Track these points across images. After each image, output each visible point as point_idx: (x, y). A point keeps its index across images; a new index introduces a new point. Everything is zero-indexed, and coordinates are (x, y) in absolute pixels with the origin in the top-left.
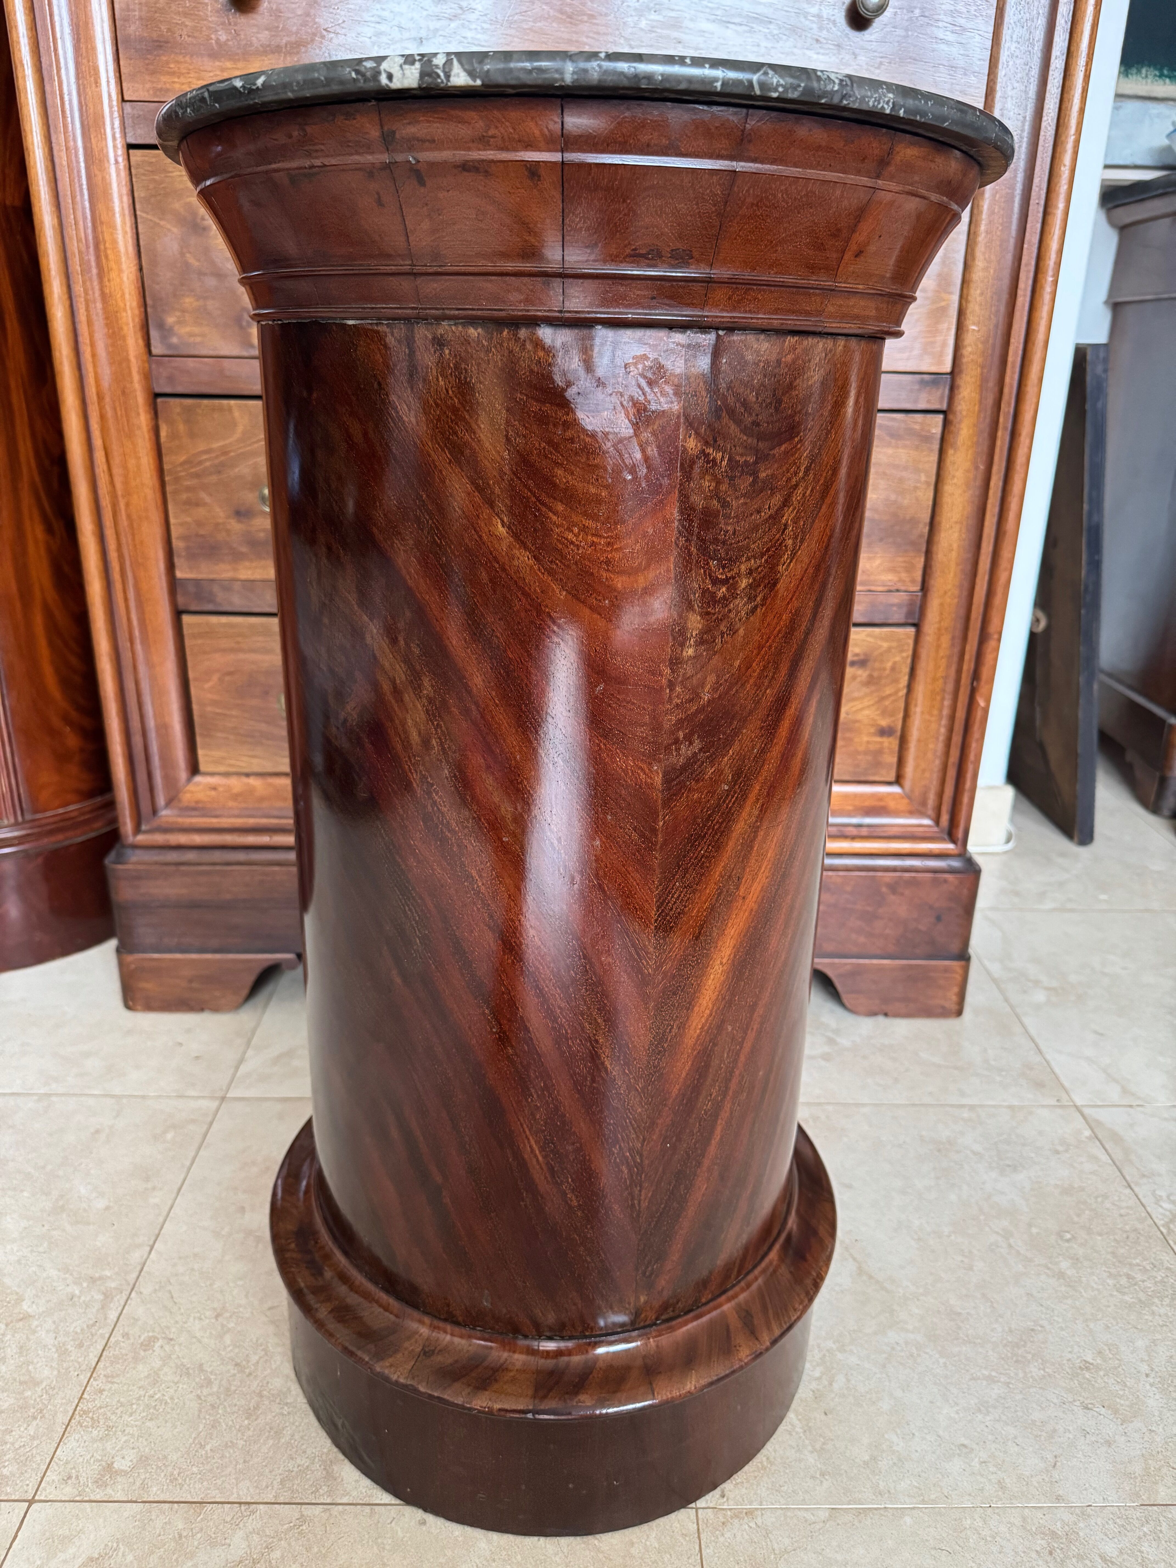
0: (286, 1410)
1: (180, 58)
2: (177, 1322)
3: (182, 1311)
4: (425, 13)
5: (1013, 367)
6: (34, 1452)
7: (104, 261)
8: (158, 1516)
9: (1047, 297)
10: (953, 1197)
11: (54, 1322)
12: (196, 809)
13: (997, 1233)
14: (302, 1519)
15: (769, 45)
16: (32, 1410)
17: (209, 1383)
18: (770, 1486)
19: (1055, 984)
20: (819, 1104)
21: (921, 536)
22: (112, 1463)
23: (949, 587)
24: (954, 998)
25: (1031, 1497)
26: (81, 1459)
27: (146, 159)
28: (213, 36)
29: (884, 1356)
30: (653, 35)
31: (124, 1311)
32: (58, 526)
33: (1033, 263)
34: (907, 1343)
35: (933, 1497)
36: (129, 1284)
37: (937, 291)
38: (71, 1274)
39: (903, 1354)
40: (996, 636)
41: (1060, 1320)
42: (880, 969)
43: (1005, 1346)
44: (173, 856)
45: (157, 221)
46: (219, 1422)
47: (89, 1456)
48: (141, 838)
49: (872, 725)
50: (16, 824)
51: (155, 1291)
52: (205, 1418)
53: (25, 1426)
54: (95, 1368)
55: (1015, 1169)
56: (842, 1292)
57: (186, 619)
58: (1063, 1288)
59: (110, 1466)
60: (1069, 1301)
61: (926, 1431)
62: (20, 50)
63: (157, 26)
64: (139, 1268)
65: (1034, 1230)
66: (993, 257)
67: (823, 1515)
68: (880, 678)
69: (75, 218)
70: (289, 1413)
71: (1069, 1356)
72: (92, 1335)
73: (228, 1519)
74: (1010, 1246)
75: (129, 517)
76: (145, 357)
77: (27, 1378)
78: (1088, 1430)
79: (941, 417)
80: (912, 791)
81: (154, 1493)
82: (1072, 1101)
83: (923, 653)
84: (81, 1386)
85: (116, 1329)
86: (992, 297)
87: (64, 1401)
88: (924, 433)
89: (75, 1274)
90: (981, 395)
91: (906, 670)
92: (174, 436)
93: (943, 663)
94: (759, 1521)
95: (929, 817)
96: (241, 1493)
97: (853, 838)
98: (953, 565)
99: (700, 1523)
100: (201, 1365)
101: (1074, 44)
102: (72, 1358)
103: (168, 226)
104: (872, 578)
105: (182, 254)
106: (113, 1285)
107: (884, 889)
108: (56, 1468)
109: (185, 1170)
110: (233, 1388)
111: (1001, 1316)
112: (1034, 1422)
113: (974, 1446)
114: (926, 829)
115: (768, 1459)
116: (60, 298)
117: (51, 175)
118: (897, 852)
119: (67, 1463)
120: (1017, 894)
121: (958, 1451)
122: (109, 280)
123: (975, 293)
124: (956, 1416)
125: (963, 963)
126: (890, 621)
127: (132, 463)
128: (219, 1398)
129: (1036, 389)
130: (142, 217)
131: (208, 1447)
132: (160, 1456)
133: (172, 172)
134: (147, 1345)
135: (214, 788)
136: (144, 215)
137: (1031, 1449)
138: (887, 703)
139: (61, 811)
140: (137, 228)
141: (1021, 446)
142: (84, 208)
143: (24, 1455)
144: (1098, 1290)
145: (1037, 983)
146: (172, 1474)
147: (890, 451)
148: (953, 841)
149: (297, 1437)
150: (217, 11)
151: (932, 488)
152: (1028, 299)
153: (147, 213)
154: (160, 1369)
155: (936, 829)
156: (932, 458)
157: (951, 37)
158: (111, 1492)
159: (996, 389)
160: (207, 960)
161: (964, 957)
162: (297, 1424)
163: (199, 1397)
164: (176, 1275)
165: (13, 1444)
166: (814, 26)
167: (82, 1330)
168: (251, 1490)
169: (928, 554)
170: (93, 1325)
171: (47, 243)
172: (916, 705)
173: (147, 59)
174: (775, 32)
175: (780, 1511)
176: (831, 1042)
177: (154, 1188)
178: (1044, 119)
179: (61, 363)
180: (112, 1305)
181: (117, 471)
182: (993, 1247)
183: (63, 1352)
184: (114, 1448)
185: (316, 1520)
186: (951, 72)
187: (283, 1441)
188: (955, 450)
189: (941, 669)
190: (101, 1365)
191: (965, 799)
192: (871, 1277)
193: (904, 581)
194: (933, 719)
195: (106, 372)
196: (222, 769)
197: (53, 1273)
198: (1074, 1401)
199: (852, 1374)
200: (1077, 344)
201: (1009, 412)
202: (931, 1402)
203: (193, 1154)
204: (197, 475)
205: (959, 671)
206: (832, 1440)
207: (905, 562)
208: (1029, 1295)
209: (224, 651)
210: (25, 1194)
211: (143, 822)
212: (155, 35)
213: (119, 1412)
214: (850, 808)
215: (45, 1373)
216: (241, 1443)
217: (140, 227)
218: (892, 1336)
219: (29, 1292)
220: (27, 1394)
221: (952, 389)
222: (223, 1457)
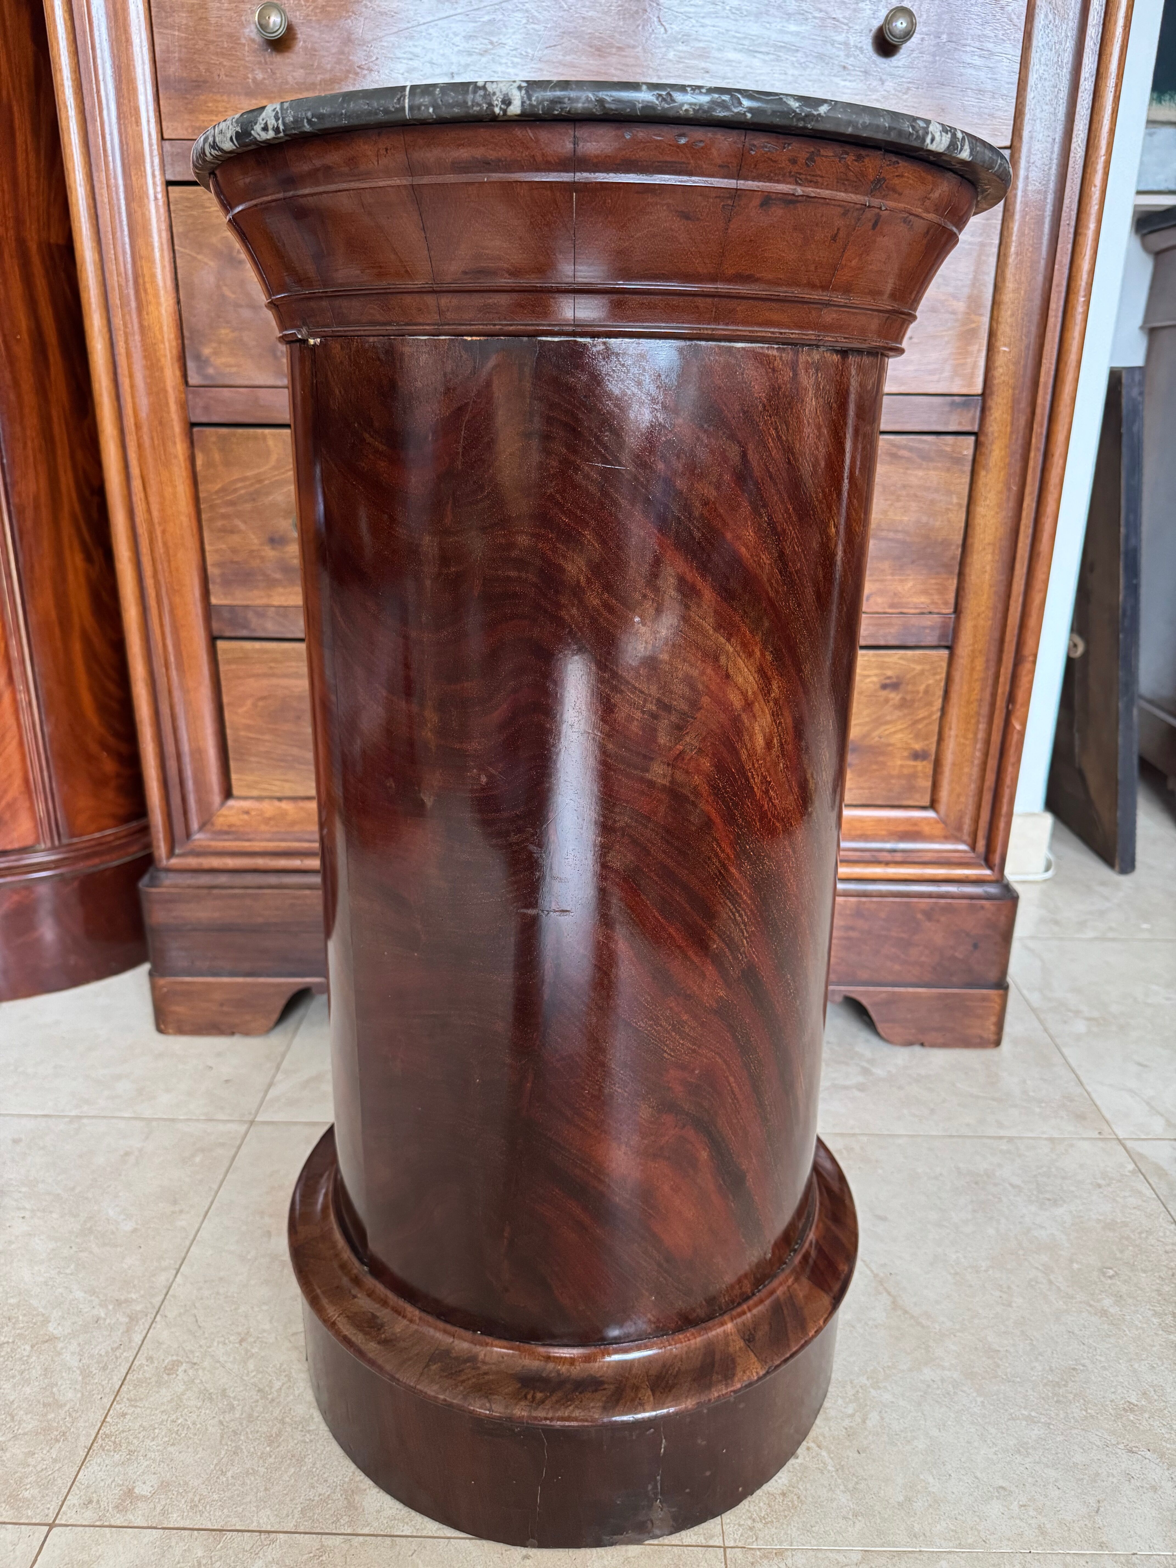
0: (308, 1437)
1: (218, 97)
2: (201, 1346)
3: (206, 1335)
4: (456, 49)
5: (1046, 388)
6: (56, 1475)
7: (143, 295)
8: (177, 1543)
9: (1079, 318)
10: (991, 1231)
11: (79, 1344)
12: (229, 832)
13: (1037, 1268)
14: (323, 1550)
15: (796, 73)
16: (56, 1433)
17: (232, 1408)
18: (801, 1526)
19: (1096, 1014)
20: (854, 1135)
21: (953, 558)
22: (133, 1488)
23: (983, 608)
24: (993, 1028)
25: (1072, 1543)
26: (102, 1484)
27: (185, 195)
28: (250, 76)
29: (919, 1393)
30: (681, 65)
31: (149, 1335)
32: (97, 555)
33: (1064, 283)
34: (943, 1380)
35: (970, 1541)
36: (154, 1307)
37: (968, 313)
38: (98, 1297)
39: (938, 1392)
40: (1031, 658)
41: (1103, 1359)
42: (917, 997)
43: (1045, 1385)
44: (205, 880)
45: (195, 255)
46: (242, 1449)
47: (110, 1481)
48: (174, 862)
49: (906, 749)
50: (53, 848)
51: (180, 1315)
52: (227, 1445)
53: (48, 1448)
54: (119, 1391)
55: (1055, 1203)
56: (876, 1327)
57: (220, 644)
58: (1106, 1326)
59: (130, 1491)
60: (1112, 1340)
61: (963, 1472)
62: (64, 93)
63: (195, 67)
64: (164, 1292)
65: (1076, 1266)
66: (1023, 279)
67: (856, 1557)
68: (913, 701)
69: (115, 254)
70: (311, 1441)
71: (1113, 1397)
72: (117, 1358)
73: (248, 1548)
74: (1050, 1282)
75: (165, 544)
76: (182, 388)
77: (50, 1400)
78: (1133, 1474)
79: (972, 438)
80: (947, 816)
81: (175, 1520)
82: (1115, 1134)
83: (957, 676)
84: (104, 1409)
85: (141, 1352)
86: (1023, 319)
87: (87, 1424)
88: (955, 455)
89: (101, 1296)
90: (1013, 417)
91: (940, 693)
92: (210, 464)
93: (977, 686)
94: (789, 1562)
95: (964, 842)
96: (261, 1521)
97: (887, 864)
98: (986, 587)
99: (728, 1562)
100: (225, 1390)
101: (1103, 65)
102: (96, 1381)
103: (206, 260)
104: (904, 600)
105: (218, 287)
106: (138, 1308)
107: (919, 916)
108: (78, 1492)
109: (213, 1193)
110: (256, 1414)
111: (1041, 1354)
112: (1075, 1465)
113: (1013, 1488)
114: (962, 855)
115: (798, 1498)
116: (100, 331)
117: (93, 211)
118: (932, 878)
119: (88, 1486)
120: (1056, 922)
121: (996, 1494)
122: (147, 314)
123: (1006, 315)
124: (995, 1457)
125: (1001, 992)
126: (923, 644)
127: (168, 491)
128: (241, 1424)
129: (1068, 410)
130: (180, 252)
131: (229, 1474)
132: (181, 1482)
133: (209, 208)
134: (171, 1369)
135: (247, 812)
136: (182, 250)
137: (1073, 1492)
138: (920, 726)
139: (97, 835)
140: (175, 262)
141: (1055, 466)
142: (123, 244)
143: (46, 1478)
144: (1142, 1328)
145: (1077, 1013)
146: (192, 1500)
147: (920, 473)
148: (990, 866)
149: (318, 1465)
150: (254, 52)
151: (964, 509)
152: (1060, 319)
153: (185, 248)
154: (183, 1394)
155: (972, 855)
156: (964, 480)
157: (977, 61)
158: (131, 1517)
159: (1028, 410)
160: (238, 984)
161: (1002, 985)
162: (319, 1452)
163: (221, 1422)
164: (202, 1299)
165: (35, 1467)
166: (842, 53)
167: (107, 1353)
168: (272, 1519)
169: (961, 575)
170: (118, 1348)
171: (87, 278)
172: (950, 729)
173: (186, 98)
174: (802, 60)
175: (811, 1553)
176: (866, 1071)
177: (181, 1211)
178: (1074, 140)
179: (101, 395)
180: (136, 1329)
181: (154, 500)
182: (1033, 1283)
183: (86, 1373)
184: (135, 1473)
185: (336, 1550)
186: (980, 96)
187: (304, 1469)
188: (987, 472)
189: (976, 692)
190: (124, 1388)
191: (1002, 825)
192: (906, 1312)
193: (936, 603)
194: (967, 742)
195: (144, 402)
196: (255, 793)
197: (79, 1294)
198: (1118, 1444)
199: (886, 1412)
200: (1112, 368)
201: (1041, 434)
202: (968, 1442)
203: (221, 1177)
204: (232, 503)
205: (994, 695)
206: (866, 1479)
207: (937, 584)
208: (1071, 1332)
209: (257, 676)
210: (54, 1216)
211: (177, 845)
212: (194, 75)
213: (141, 1436)
214: (884, 833)
215: (69, 1395)
216: (262, 1470)
217: (178, 261)
218: (928, 1373)
219: (56, 1314)
220: (51, 1416)
221: (983, 410)
222: (244, 1484)
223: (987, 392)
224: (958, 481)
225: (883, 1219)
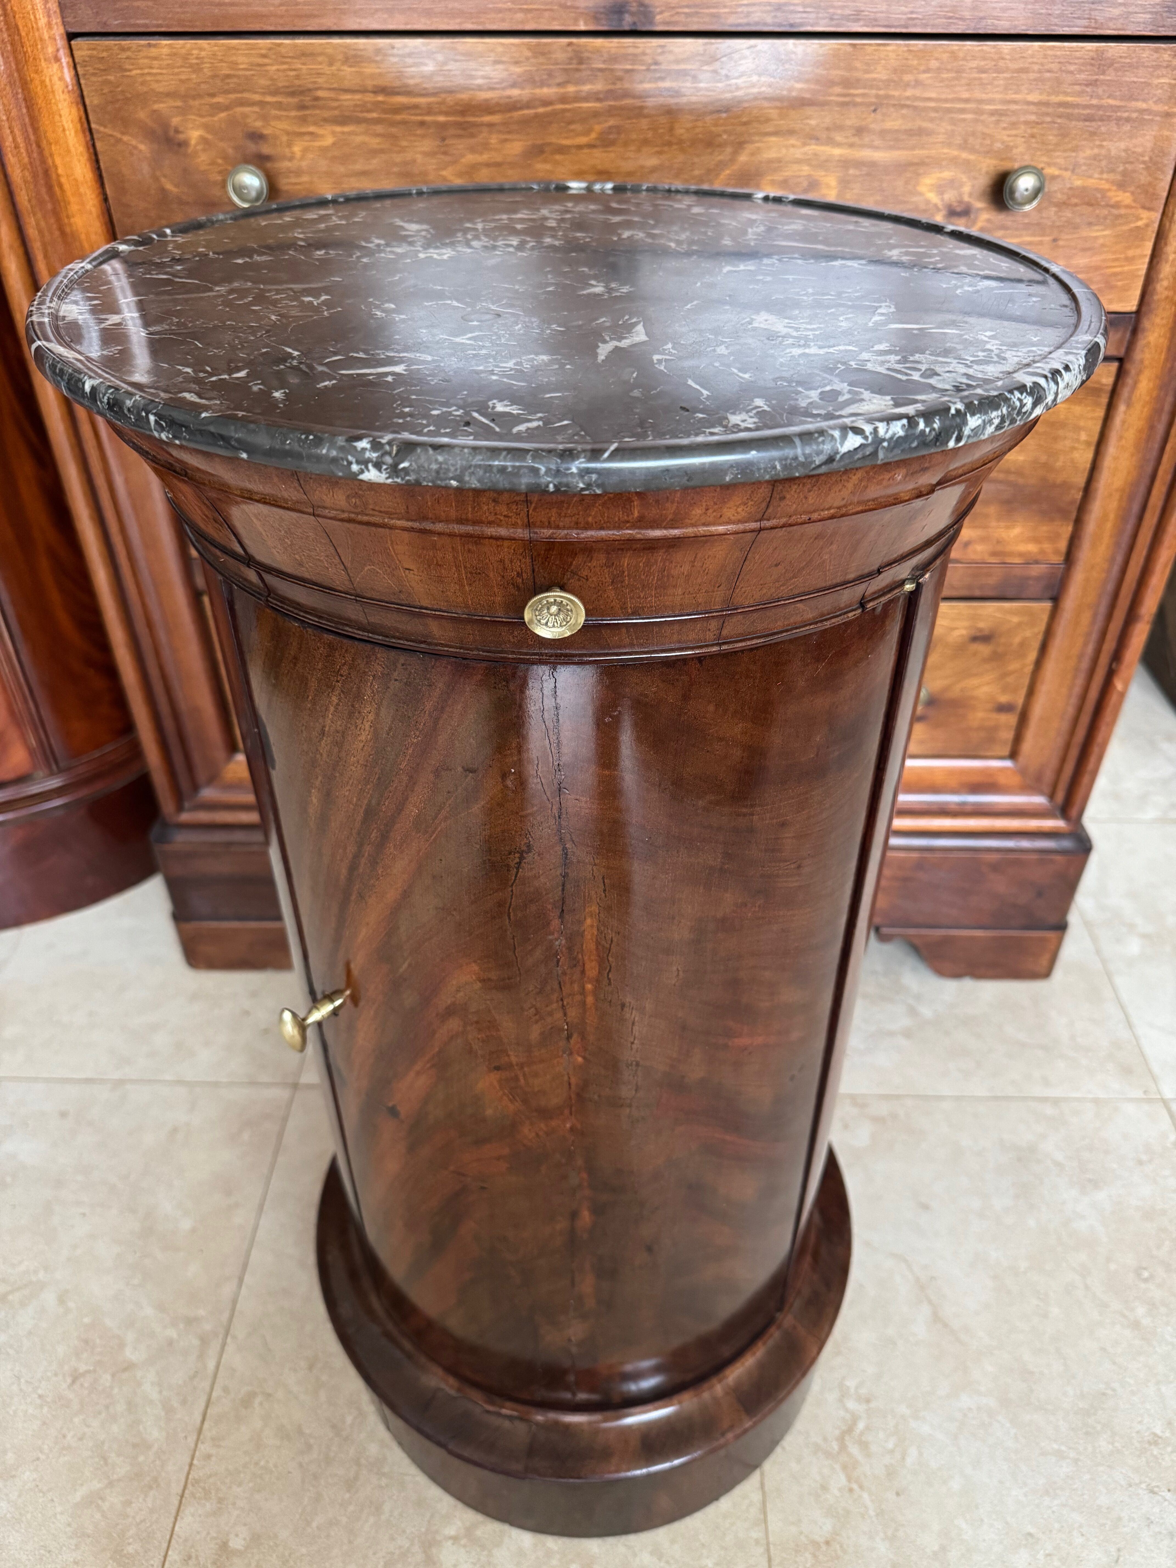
0: (384, 1481)
2: (273, 1374)
3: (277, 1360)
6: (154, 1527)
10: (1032, 1222)
11: (157, 1373)
12: (240, 786)
13: (1074, 1270)
16: (148, 1479)
17: (309, 1447)
19: (1151, 929)
21: (1072, 502)
22: (227, 1542)
23: (1099, 560)
24: (1045, 962)
26: (198, 1537)
27: (95, 52)
29: (956, 1424)
31: (222, 1360)
34: (979, 1409)
36: (223, 1325)
38: (167, 1314)
39: (974, 1422)
41: (1132, 1382)
43: (1076, 1413)
44: (221, 836)
45: (119, 136)
46: (323, 1496)
47: (205, 1533)
48: (183, 817)
49: (991, 702)
50: (53, 773)
51: (249, 1335)
52: (309, 1490)
53: (143, 1497)
54: (201, 1428)
55: (1096, 1184)
56: (917, 1344)
58: (1137, 1342)
59: (225, 1545)
60: (1143, 1358)
61: (994, 1516)
64: (231, 1306)
65: (1113, 1267)
68: (1005, 654)
71: (1139, 1427)
72: (195, 1388)
74: (1087, 1288)
77: (138, 1440)
78: (1152, 1518)
79: (1115, 365)
80: (1027, 768)
82: (1161, 1094)
83: (1059, 629)
85: (216, 1381)
87: (176, 1468)
88: (1090, 384)
89: (171, 1313)
91: (1036, 645)
93: (1080, 640)
95: (1042, 794)
97: (955, 816)
98: (1105, 539)
100: (300, 1426)
102: (178, 1417)
103: (134, 142)
104: (1008, 548)
106: (208, 1327)
107: (985, 870)
108: (177, 1547)
109: (265, 1180)
110: (332, 1454)
111: (1073, 1376)
112: (1100, 1507)
113: (1041, 1536)
114: (1039, 806)
115: (841, 1546)
116: (11, 247)
119: (186, 1540)
121: (1025, 1542)
124: (1025, 1499)
125: (1059, 931)
126: (1024, 595)
130: (98, 132)
131: (314, 1525)
132: (271, 1534)
133: (130, 70)
134: (247, 1402)
136: (102, 129)
137: (1095, 1540)
138: (1009, 679)
139: (99, 753)
140: (94, 145)
143: (145, 1531)
145: (1132, 927)
146: (283, 1555)
148: (1066, 818)
151: (1092, 448)
153: (105, 127)
154: (262, 1431)
155: (1048, 805)
156: (1097, 414)
160: (267, 928)
161: (1061, 925)
162: (395, 1497)
164: (268, 1315)
165: (134, 1517)
167: (184, 1382)
169: (1079, 522)
170: (194, 1376)
172: (1043, 684)
176: (912, 1012)
177: (236, 1205)
180: (209, 1352)
182: (1070, 1288)
183: (169, 1410)
184: (227, 1524)
187: (383, 1517)
188: (1128, 404)
189: (1077, 647)
190: (206, 1425)
191: (1085, 778)
192: (946, 1325)
193: (1046, 551)
197: (150, 1312)
198: (1141, 1483)
199: (924, 1447)
202: (1001, 1482)
203: (271, 1158)
205: (1098, 651)
206: (903, 1526)
207: (1048, 530)
208: (1103, 1349)
210: (113, 1212)
211: (184, 798)
213: (227, 1481)
214: (955, 785)
215: (155, 1434)
216: (344, 1520)
217: (98, 145)
218: (966, 1401)
219: (130, 1336)
220: (141, 1458)
221: (1135, 332)
222: (328, 1536)
223: (1144, 309)
224: (1090, 415)
225: (926, 1207)
